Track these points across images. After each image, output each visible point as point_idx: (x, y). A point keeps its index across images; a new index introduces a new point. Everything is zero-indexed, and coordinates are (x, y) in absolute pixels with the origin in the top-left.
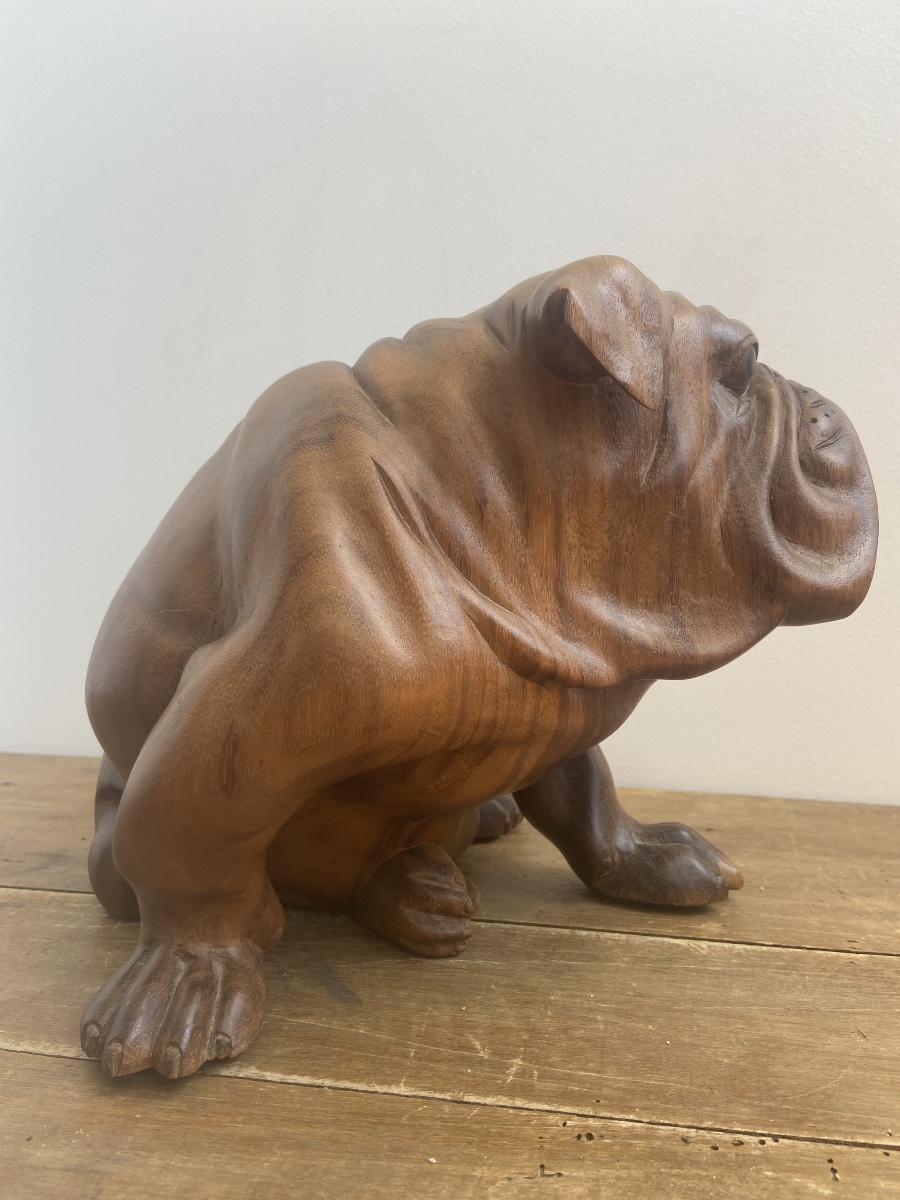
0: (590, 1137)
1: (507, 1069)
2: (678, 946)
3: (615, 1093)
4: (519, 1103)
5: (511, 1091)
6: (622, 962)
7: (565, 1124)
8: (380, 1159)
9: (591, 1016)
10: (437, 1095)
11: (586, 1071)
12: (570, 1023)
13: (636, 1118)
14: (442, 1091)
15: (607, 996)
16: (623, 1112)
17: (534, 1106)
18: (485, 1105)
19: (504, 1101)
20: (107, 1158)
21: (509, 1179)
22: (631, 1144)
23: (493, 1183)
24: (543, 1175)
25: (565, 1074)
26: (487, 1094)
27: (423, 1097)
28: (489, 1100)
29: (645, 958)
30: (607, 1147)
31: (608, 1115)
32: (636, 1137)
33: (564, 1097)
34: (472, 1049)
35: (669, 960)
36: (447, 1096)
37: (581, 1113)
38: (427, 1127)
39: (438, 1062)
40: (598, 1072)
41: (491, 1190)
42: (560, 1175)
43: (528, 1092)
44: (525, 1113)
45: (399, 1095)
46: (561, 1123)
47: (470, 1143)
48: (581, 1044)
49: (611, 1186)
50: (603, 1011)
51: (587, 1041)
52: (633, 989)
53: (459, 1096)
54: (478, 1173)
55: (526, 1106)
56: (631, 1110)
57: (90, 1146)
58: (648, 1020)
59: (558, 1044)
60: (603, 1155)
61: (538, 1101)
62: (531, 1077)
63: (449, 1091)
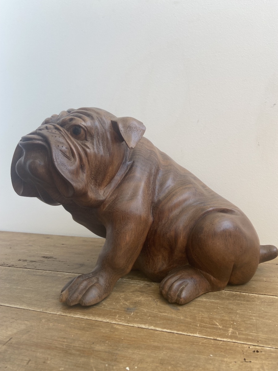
0: (257, 351)
1: (228, 331)
2: (275, 298)
3: (263, 340)
4: (234, 341)
5: (231, 337)
6: (258, 302)
7: (249, 348)
8: (195, 354)
9: (251, 317)
10: (209, 337)
11: (253, 333)
12: (245, 319)
13: (271, 347)
14: (210, 336)
15: (255, 312)
16: (266, 345)
17: (239, 342)
18: (224, 341)
19: (229, 340)
20: (116, 349)
21: (235, 362)
22: (271, 354)
23: (231, 363)
24: (245, 362)
25: (246, 333)
26: (224, 338)
27: (204, 338)
28: (225, 340)
29: (265, 301)
30: (263, 355)
31: (262, 345)
32: (272, 352)
33: (248, 340)
34: (216, 325)
35: (272, 302)
36: (212, 338)
37: (254, 345)
38: (207, 346)
39: (207, 328)
40: (256, 333)
41: (231, 365)
42: (250, 362)
43: (236, 338)
44: (236, 344)
45: (197, 337)
46: (248, 347)
47: (221, 351)
48: (249, 325)
49: (267, 366)
50: (254, 316)
51: (251, 324)
52: (263, 310)
53: (216, 338)
54: (225, 360)
55: (236, 342)
56: (269, 344)
57: (111, 346)
58: (269, 319)
59: (242, 325)
60: (263, 357)
61: (240, 341)
62: (236, 334)
63: (212, 336)
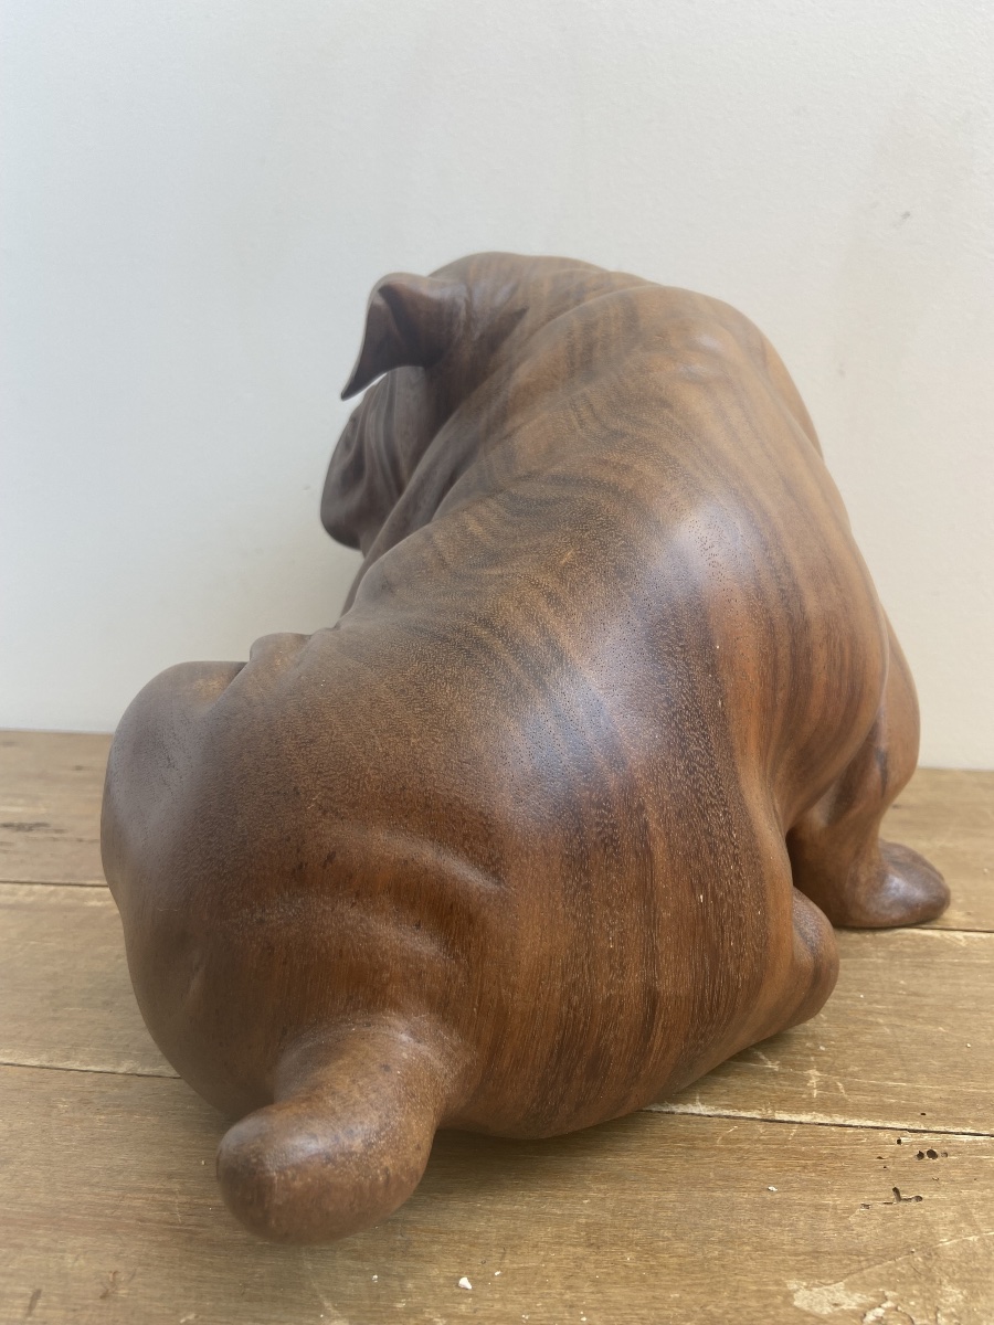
0: (932, 1154)
1: (807, 1081)
2: (932, 938)
3: (938, 1105)
4: (839, 1120)
5: (823, 1105)
6: (878, 957)
7: (899, 1142)
8: (712, 1190)
9: (870, 1018)
10: (743, 1114)
11: (895, 1080)
12: (852, 1027)
13: (973, 1131)
14: (746, 1109)
15: (878, 996)
16: (957, 1125)
17: (855, 1122)
18: (801, 1123)
19: (821, 1118)
21: (867, 1206)
22: (981, 1161)
23: (850, 1211)
24: (899, 1199)
25: (873, 1085)
26: (798, 1111)
27: (727, 1117)
28: (805, 1118)
29: (901, 952)
30: (956, 1165)
31: (942, 1129)
32: (983, 1151)
33: (883, 1110)
35: (929, 953)
36: (755, 1114)
37: (912, 1128)
38: (748, 1151)
40: (907, 1081)
41: (852, 1219)
42: (919, 1199)
43: (841, 1107)
44: (850, 1131)
45: (700, 1115)
46: (894, 1140)
47: (805, 1167)
48: (874, 1051)
49: (980, 1208)
50: (880, 1013)
51: (879, 1047)
52: (903, 988)
53: (770, 1114)
54: (828, 1200)
55: (847, 1123)
56: (964, 1122)
58: (937, 1021)
59: (850, 1052)
60: (957, 1174)
61: (859, 1117)
62: (837, 1089)
63: (754, 1108)
